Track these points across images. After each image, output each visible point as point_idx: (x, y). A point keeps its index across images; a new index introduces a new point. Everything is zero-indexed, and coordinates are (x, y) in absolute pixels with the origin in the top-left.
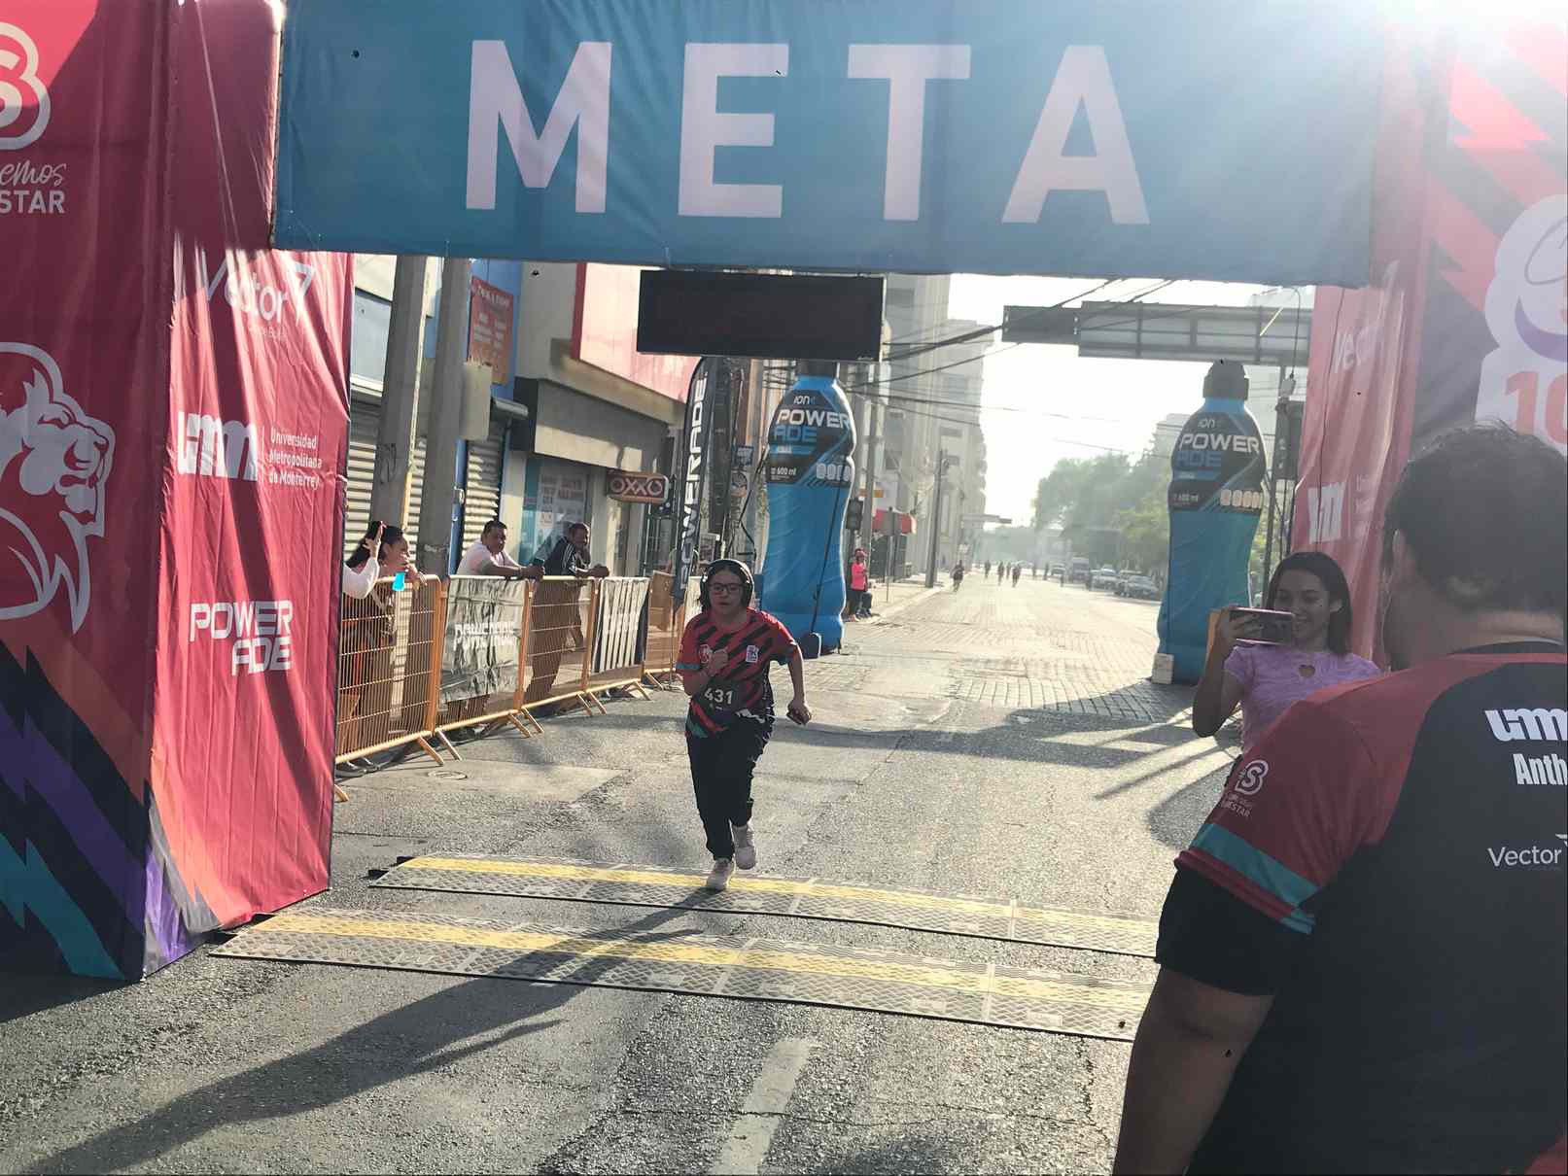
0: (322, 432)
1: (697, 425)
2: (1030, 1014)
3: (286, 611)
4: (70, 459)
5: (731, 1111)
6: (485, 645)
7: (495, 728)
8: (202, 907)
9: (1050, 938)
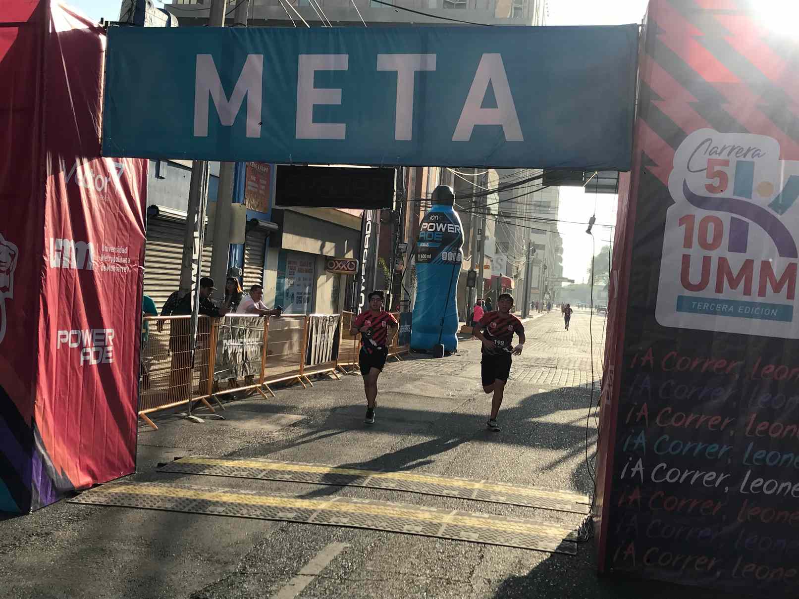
0: (130, 245)
2: (462, 533)
3: (111, 334)
5: (293, 574)
8: (65, 479)
9: (493, 498)
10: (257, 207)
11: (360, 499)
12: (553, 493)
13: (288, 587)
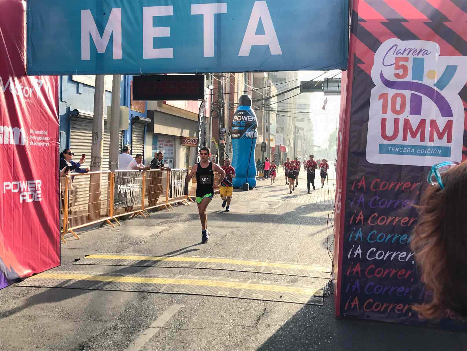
0: (49, 129)
2: (254, 295)
3: (39, 183)
5: (146, 327)
8: (13, 272)
9: (273, 271)
10: (138, 109)
11: (193, 276)
12: (308, 266)
13: (142, 336)
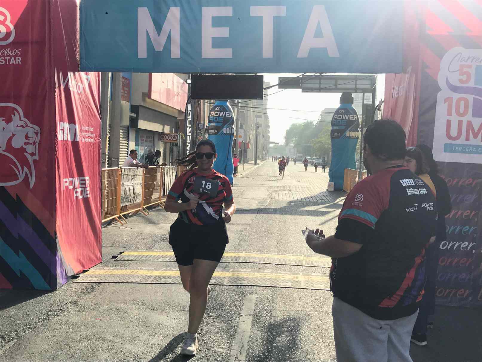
0: (95, 126)
1: (189, 118)
2: (315, 285)
3: (88, 180)
4: (27, 137)
5: (238, 315)
6: (132, 188)
7: (135, 214)
9: (316, 265)
11: (244, 269)
13: (241, 323)
